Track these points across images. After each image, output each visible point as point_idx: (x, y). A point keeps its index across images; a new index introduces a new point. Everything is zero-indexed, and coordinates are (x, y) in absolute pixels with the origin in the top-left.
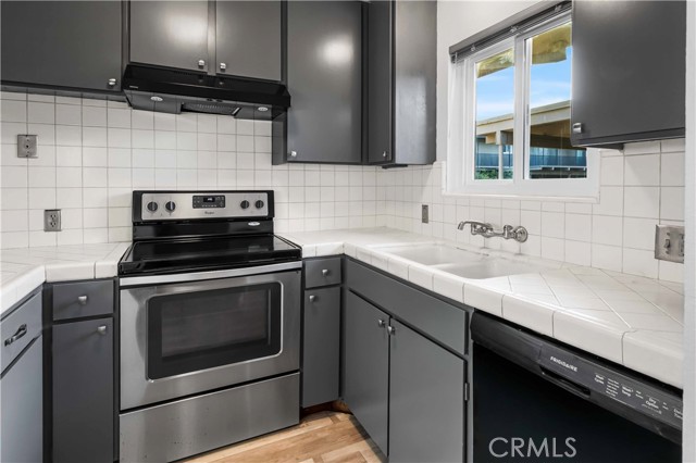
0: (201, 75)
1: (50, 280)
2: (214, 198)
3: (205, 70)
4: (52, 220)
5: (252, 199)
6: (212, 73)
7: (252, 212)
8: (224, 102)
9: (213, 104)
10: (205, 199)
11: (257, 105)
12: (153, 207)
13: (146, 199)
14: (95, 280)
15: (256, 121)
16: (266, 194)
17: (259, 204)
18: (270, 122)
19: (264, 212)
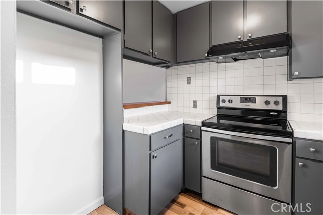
0: (240, 43)
1: (185, 123)
2: (250, 99)
3: (242, 40)
4: (195, 104)
5: (272, 100)
6: (245, 40)
7: (272, 107)
8: (249, 52)
9: (244, 55)
10: (246, 99)
11: (269, 49)
12: (224, 101)
13: (221, 98)
14: (195, 125)
15: (276, 58)
16: (282, 98)
17: (276, 103)
18: (286, 57)
19: (280, 107)
